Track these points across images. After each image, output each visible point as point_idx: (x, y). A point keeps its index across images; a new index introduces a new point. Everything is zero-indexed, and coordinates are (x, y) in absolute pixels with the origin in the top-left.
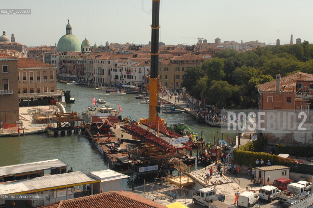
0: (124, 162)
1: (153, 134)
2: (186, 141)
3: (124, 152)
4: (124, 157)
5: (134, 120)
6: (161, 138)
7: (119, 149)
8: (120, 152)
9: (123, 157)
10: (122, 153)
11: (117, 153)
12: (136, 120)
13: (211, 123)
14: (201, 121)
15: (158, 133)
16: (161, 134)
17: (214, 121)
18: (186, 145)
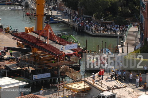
0: (12, 69)
1: (44, 41)
2: (75, 48)
3: (11, 60)
5: (14, 30)
6: (52, 45)
7: (6, 57)
8: (6, 59)
9: (11, 64)
10: (9, 61)
11: (4, 61)
12: (16, 30)
13: (90, 33)
15: (48, 40)
17: (94, 31)
18: (76, 52)
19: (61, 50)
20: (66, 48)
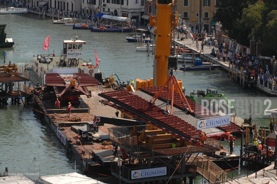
0: (104, 160)
1: (163, 109)
4: (106, 150)
6: (179, 117)
9: (104, 151)
13: (267, 90)
14: (249, 85)
15: (173, 107)
16: (178, 110)
18: (226, 132)
19: (198, 128)
20: (209, 124)
